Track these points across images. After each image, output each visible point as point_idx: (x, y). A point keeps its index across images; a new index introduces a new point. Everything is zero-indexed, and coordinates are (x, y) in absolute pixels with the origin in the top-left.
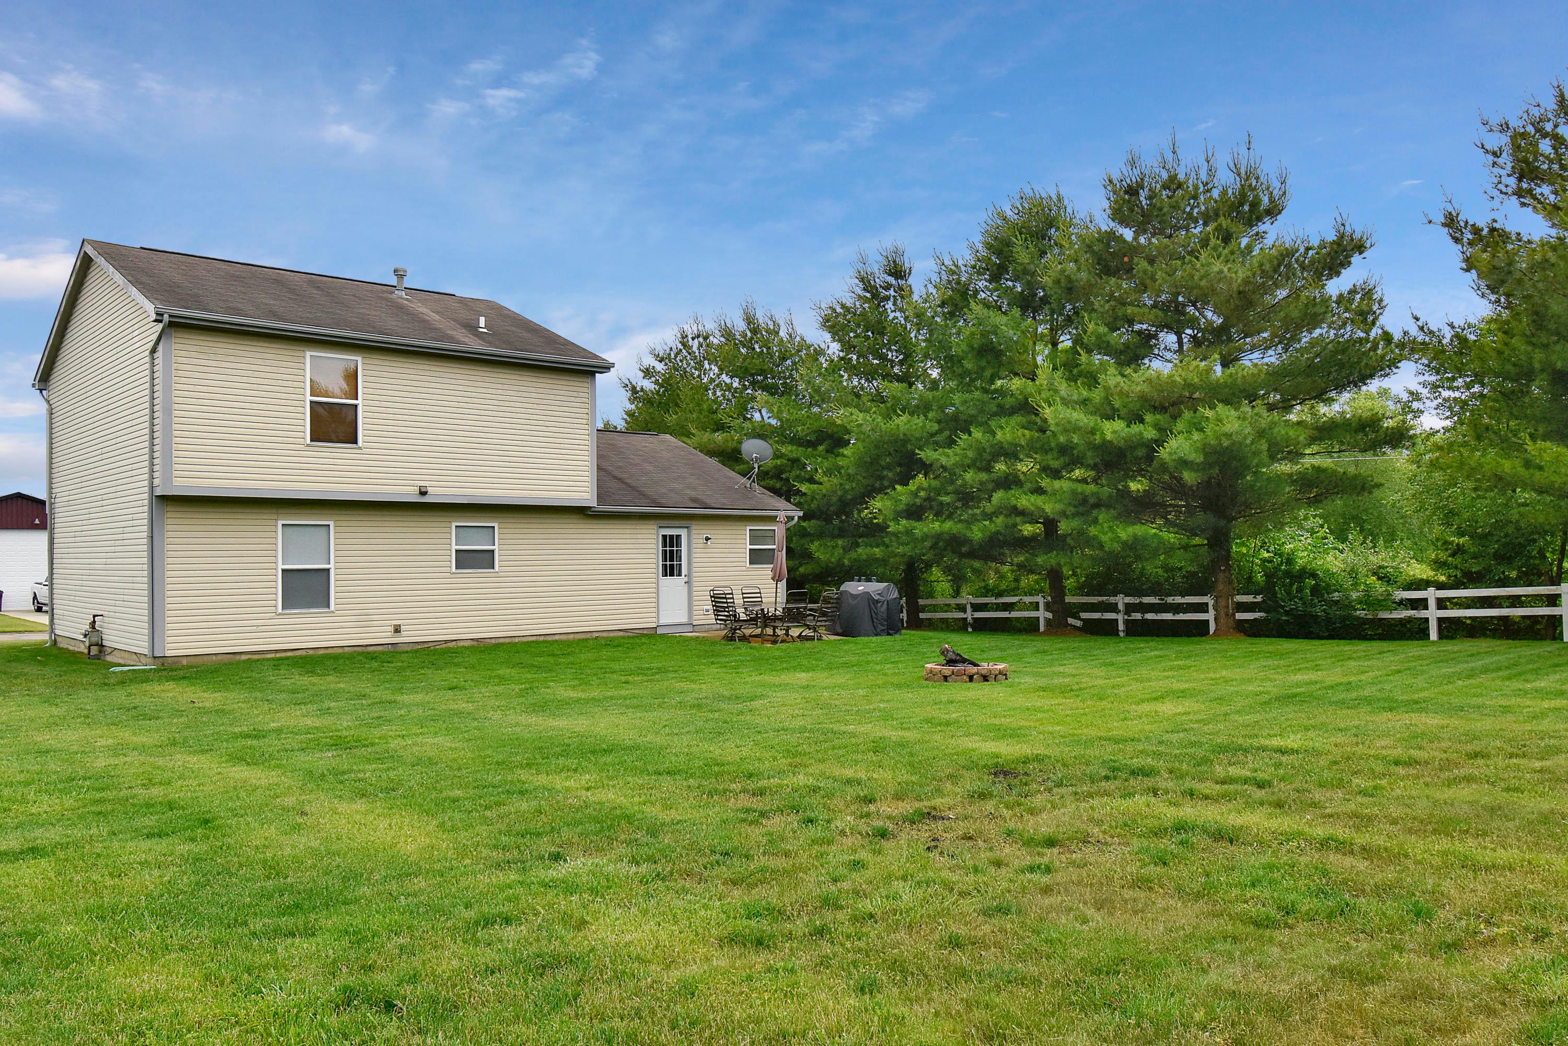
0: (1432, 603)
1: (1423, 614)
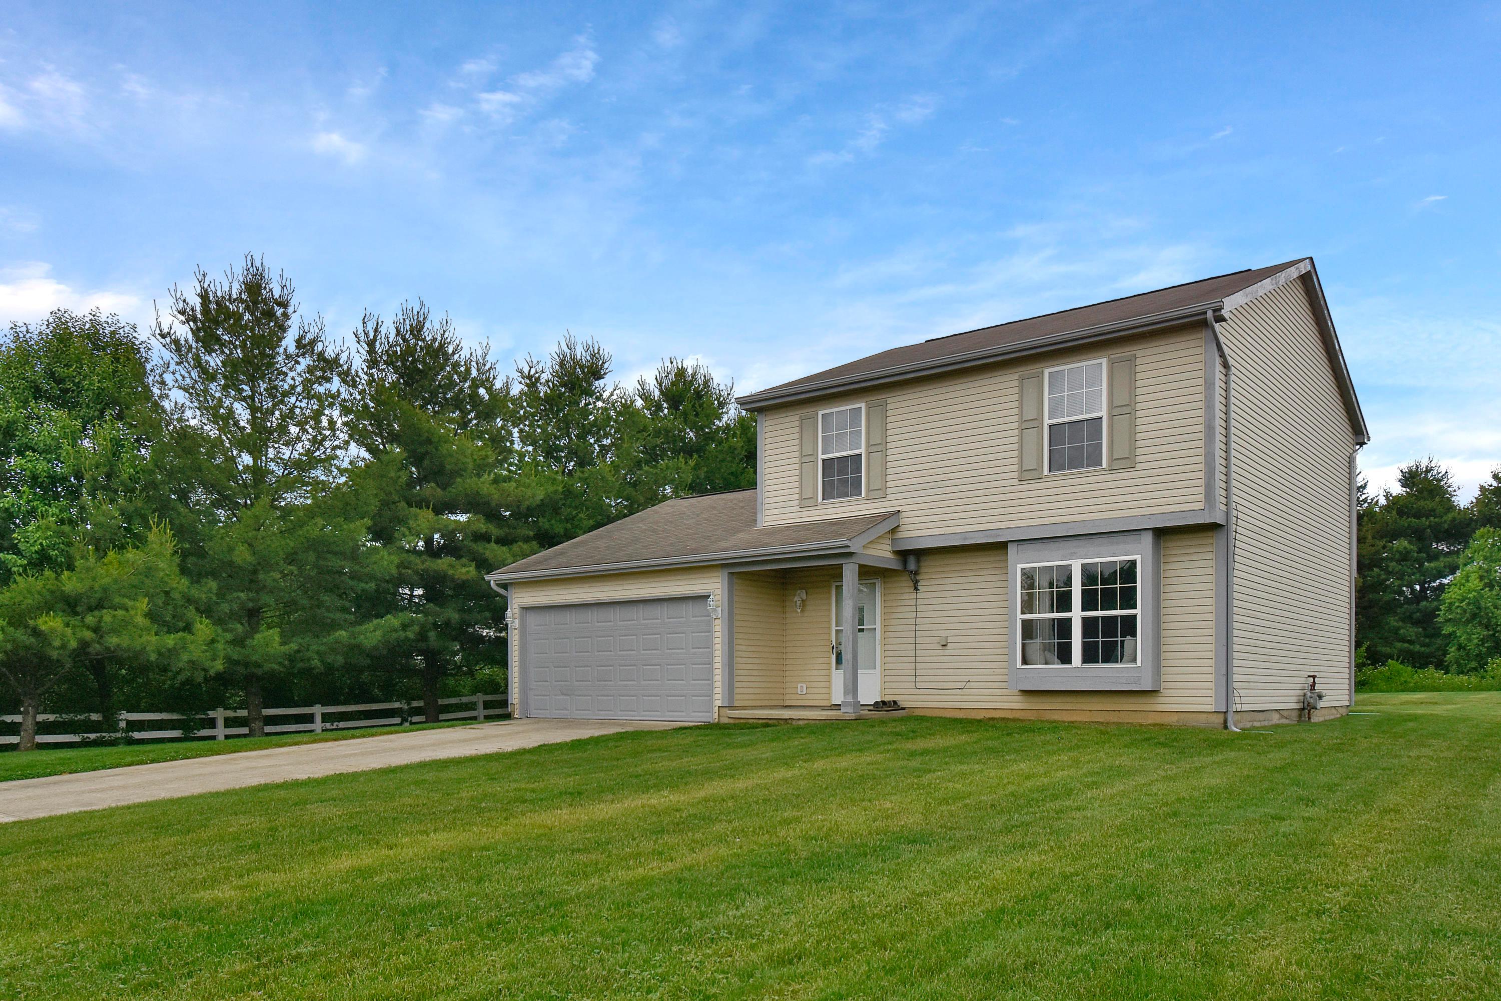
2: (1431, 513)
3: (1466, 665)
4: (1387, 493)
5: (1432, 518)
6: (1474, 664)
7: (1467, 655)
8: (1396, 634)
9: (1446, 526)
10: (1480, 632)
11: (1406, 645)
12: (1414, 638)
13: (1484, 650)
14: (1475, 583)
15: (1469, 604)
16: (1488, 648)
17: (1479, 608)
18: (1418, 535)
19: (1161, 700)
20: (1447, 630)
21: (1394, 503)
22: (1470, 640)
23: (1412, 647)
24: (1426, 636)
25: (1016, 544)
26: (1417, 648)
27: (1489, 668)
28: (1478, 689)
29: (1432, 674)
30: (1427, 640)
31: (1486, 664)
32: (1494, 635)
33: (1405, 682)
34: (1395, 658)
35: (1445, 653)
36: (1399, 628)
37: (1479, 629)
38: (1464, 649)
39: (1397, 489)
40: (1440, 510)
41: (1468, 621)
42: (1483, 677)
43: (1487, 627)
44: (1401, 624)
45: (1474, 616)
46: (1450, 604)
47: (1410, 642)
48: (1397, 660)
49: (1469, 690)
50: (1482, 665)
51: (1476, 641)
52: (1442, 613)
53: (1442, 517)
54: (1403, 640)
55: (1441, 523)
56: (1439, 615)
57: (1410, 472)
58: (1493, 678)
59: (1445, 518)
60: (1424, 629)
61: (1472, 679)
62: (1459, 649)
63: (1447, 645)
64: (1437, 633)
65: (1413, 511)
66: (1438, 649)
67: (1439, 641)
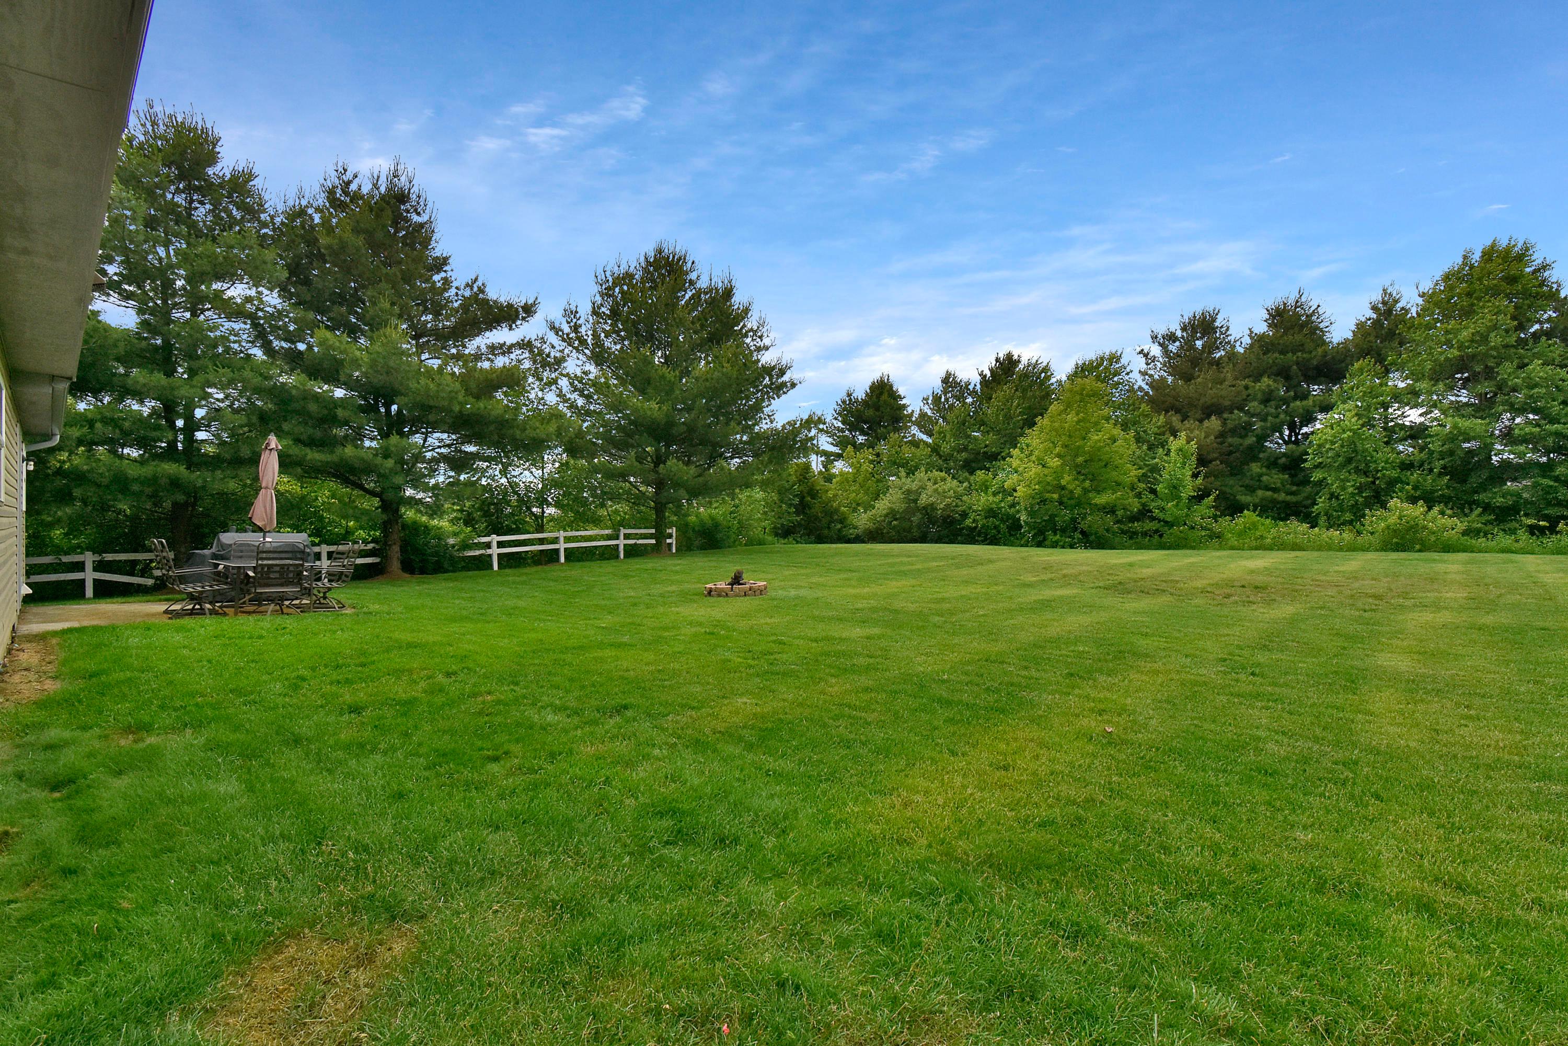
0: (495, 544)
1: (489, 551)
2: (1301, 347)
3: (1339, 517)
4: (1252, 332)
5: (1299, 354)
6: (1348, 516)
7: (1341, 505)
8: (1260, 481)
9: (1315, 362)
10: (1353, 482)
11: (1269, 493)
12: (1279, 485)
13: (1361, 500)
14: (1352, 422)
15: (1342, 446)
16: (1365, 497)
17: (1355, 451)
18: (1283, 373)
20: (1317, 476)
21: (1259, 341)
22: (1344, 488)
23: (1276, 496)
24: (1293, 484)
26: (1282, 496)
27: (1367, 521)
28: (1352, 548)
29: (1296, 528)
30: (1294, 488)
31: (1364, 516)
32: (1374, 483)
33: (1261, 536)
34: (1251, 508)
35: (1314, 503)
36: (1261, 475)
37: (1354, 477)
38: (1337, 498)
39: (1261, 328)
40: (1309, 345)
41: (1343, 466)
42: (1359, 533)
43: (1366, 474)
44: (1264, 470)
45: (1349, 460)
46: (1320, 446)
47: (1274, 490)
48: (1254, 511)
49: (1341, 549)
50: (1359, 516)
51: (1351, 490)
52: (1310, 457)
53: (1311, 352)
54: (1267, 488)
55: (1311, 358)
56: (1306, 460)
57: (1277, 309)
58: (1372, 533)
59: (1314, 353)
60: (1291, 476)
61: (1344, 535)
62: (1330, 499)
63: (1317, 493)
64: (1306, 482)
65: (1280, 347)
66: (1307, 498)
67: (1308, 489)
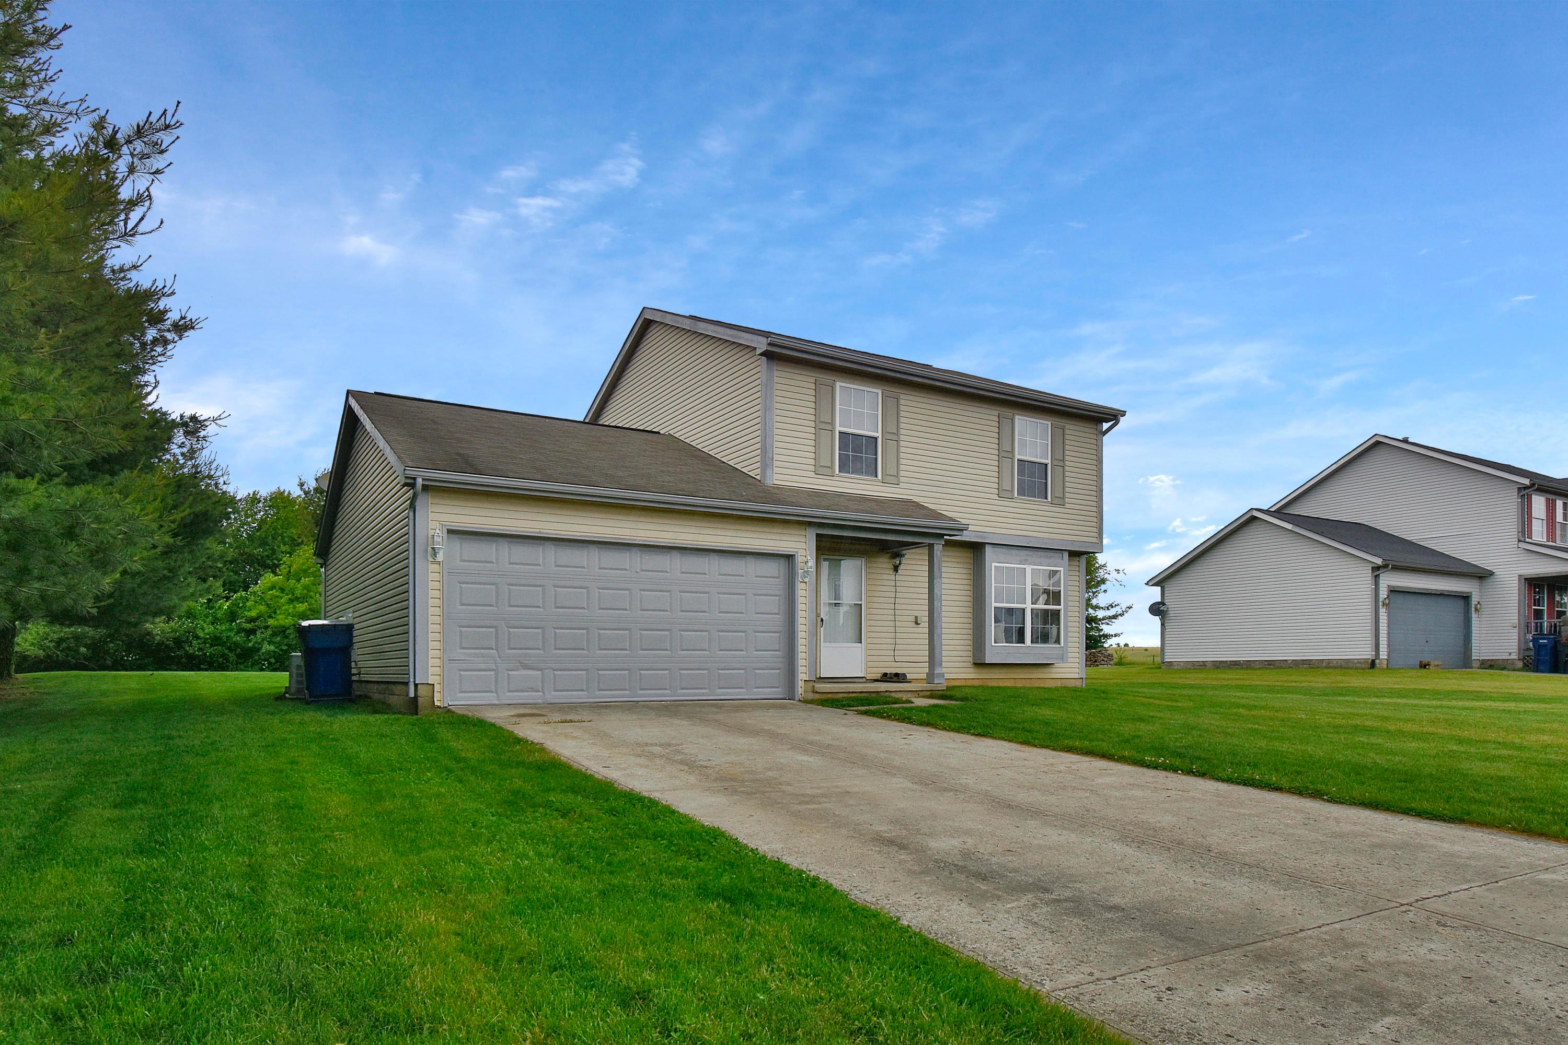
19: (1054, 670)
25: (991, 546)
